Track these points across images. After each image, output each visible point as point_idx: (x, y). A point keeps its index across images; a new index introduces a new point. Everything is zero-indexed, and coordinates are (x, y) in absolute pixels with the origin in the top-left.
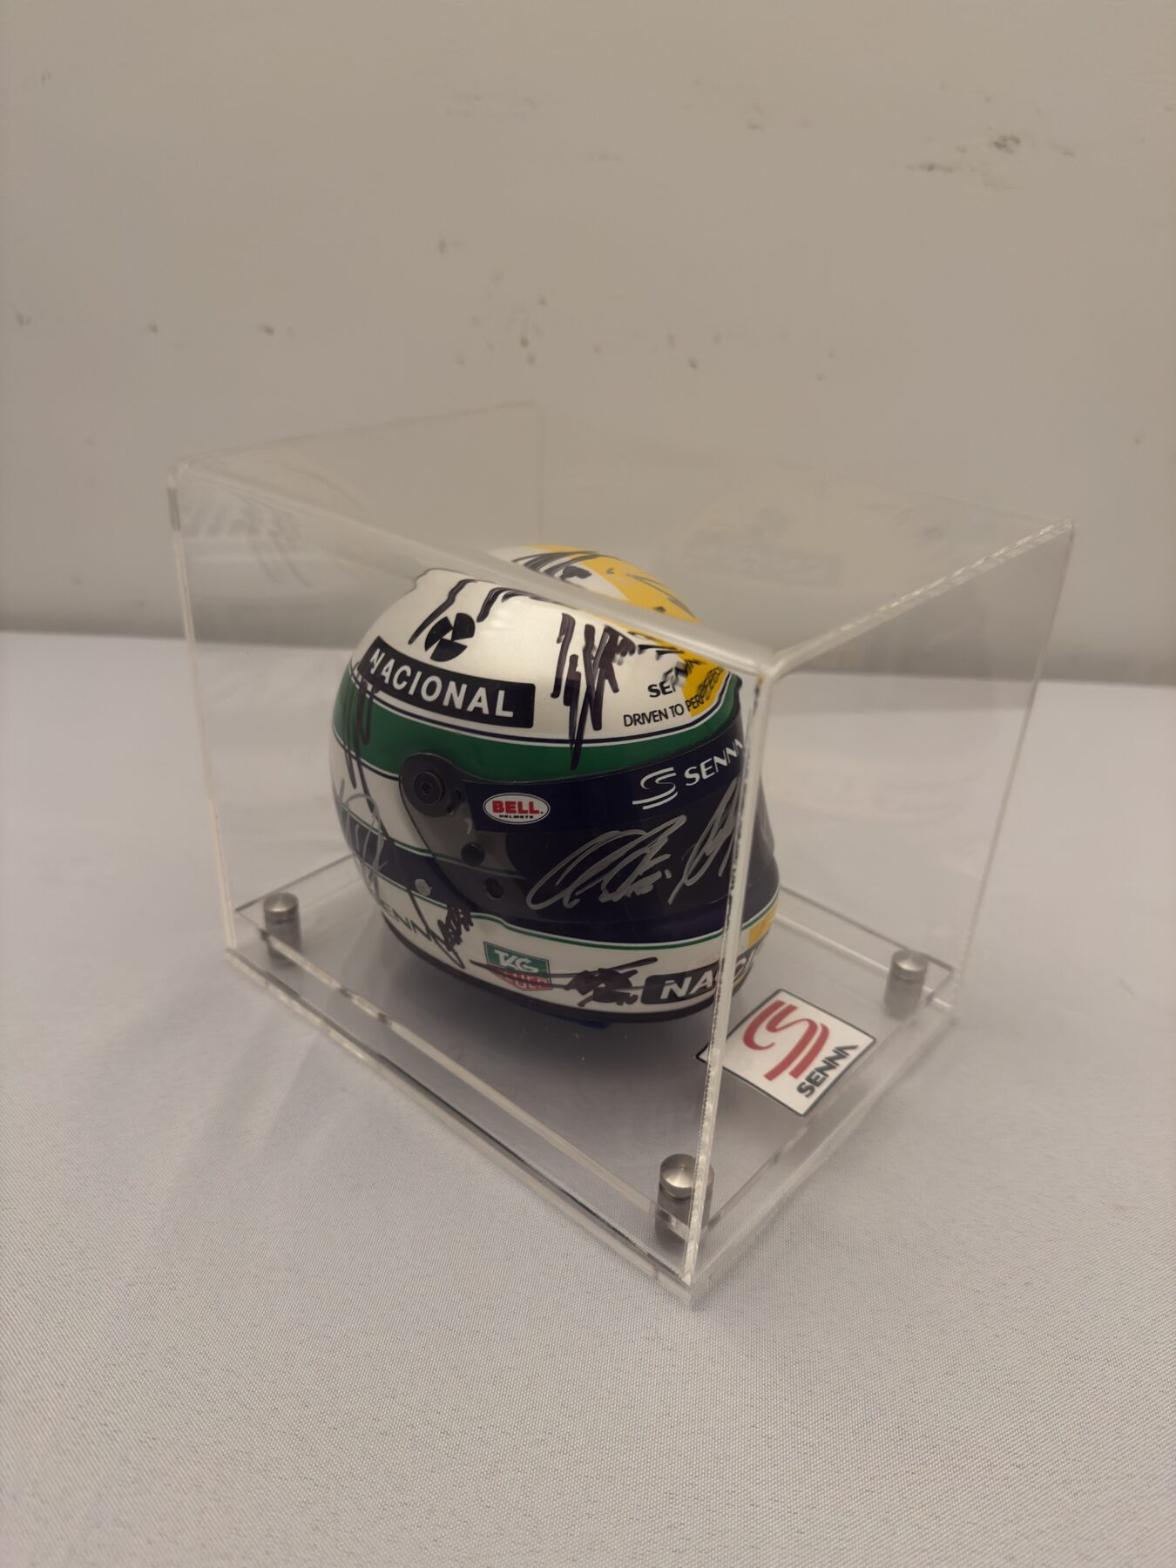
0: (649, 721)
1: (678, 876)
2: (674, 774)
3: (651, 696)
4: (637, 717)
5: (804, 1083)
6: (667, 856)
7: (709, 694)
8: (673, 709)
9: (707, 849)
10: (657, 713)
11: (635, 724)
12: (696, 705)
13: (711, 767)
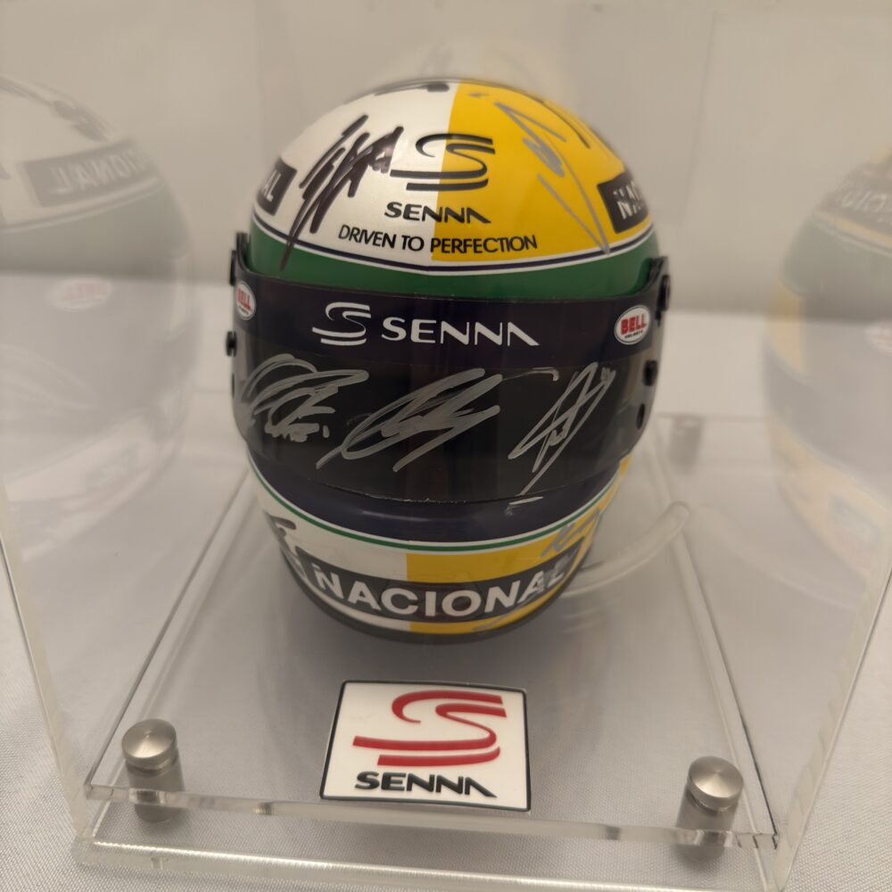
0: (367, 241)
1: (336, 440)
2: (369, 316)
3: (386, 214)
4: (355, 232)
5: (376, 775)
6: (330, 410)
7: (481, 252)
8: (408, 240)
9: (387, 428)
10: (382, 236)
11: (350, 239)
12: (449, 249)
13: (432, 332)
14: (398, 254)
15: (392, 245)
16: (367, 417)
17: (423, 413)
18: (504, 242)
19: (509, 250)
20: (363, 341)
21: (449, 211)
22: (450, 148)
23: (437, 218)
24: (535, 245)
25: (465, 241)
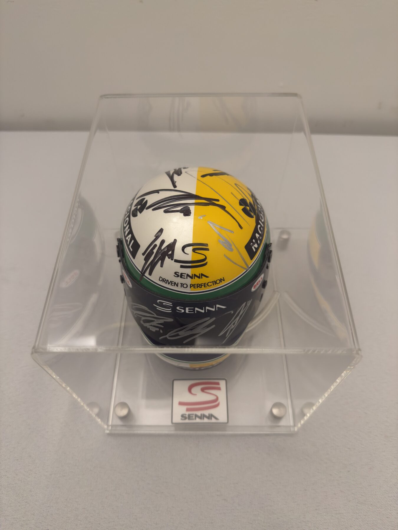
0: (169, 284)
1: (165, 334)
2: (172, 306)
3: (174, 276)
4: (165, 280)
5: (186, 415)
6: (162, 326)
7: (206, 287)
8: (182, 284)
9: (180, 333)
10: (174, 283)
11: (163, 282)
12: (195, 287)
13: (192, 310)
14: (179, 289)
15: (177, 286)
16: (173, 330)
17: (191, 330)
18: (214, 282)
19: (215, 284)
20: (171, 311)
21: (195, 275)
22: (194, 250)
23: (191, 278)
24: (224, 280)
25: (201, 284)
